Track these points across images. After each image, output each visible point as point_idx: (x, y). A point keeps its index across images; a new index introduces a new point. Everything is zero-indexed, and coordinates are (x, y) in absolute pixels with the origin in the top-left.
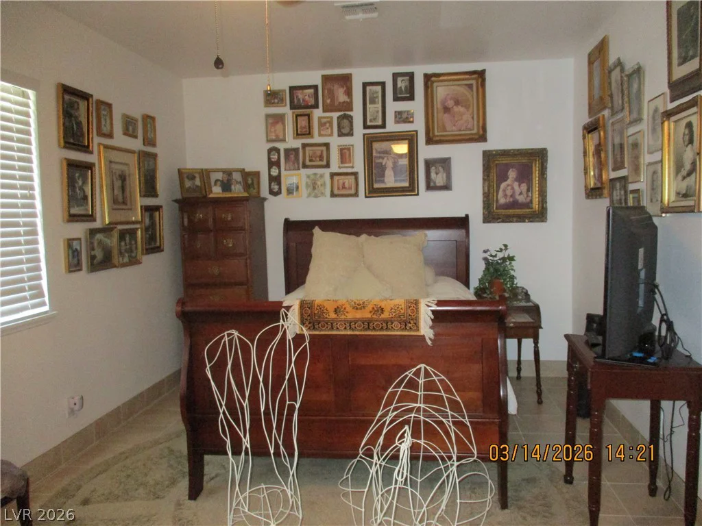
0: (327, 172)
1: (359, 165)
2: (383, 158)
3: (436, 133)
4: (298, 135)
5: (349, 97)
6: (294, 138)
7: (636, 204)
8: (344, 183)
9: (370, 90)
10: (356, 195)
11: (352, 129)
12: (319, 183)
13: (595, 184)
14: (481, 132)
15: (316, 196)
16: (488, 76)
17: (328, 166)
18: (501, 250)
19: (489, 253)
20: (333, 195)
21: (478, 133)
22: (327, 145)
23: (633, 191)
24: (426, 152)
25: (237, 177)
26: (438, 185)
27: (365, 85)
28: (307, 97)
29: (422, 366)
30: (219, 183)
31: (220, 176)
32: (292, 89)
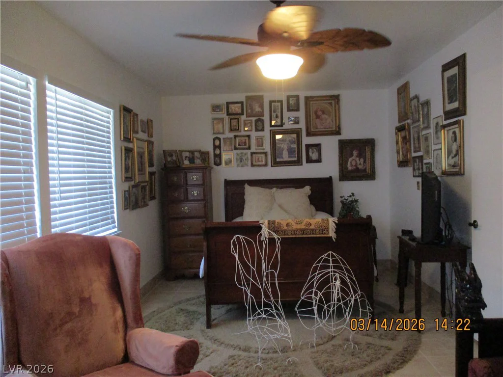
0: (249, 152)
1: (267, 148)
2: (282, 144)
3: (312, 130)
4: (231, 130)
5: (261, 109)
6: (229, 132)
7: (428, 170)
8: (259, 159)
9: (274, 105)
10: (266, 165)
11: (263, 127)
12: (244, 158)
13: (403, 159)
14: (338, 129)
15: (242, 166)
16: (341, 98)
17: (249, 148)
18: (350, 196)
19: (344, 198)
20: (252, 165)
21: (335, 130)
22: (249, 136)
23: (426, 164)
24: (306, 140)
25: (197, 154)
26: (313, 159)
27: (271, 102)
28: (237, 109)
29: (330, 252)
30: (187, 159)
31: (187, 154)
32: (228, 104)
